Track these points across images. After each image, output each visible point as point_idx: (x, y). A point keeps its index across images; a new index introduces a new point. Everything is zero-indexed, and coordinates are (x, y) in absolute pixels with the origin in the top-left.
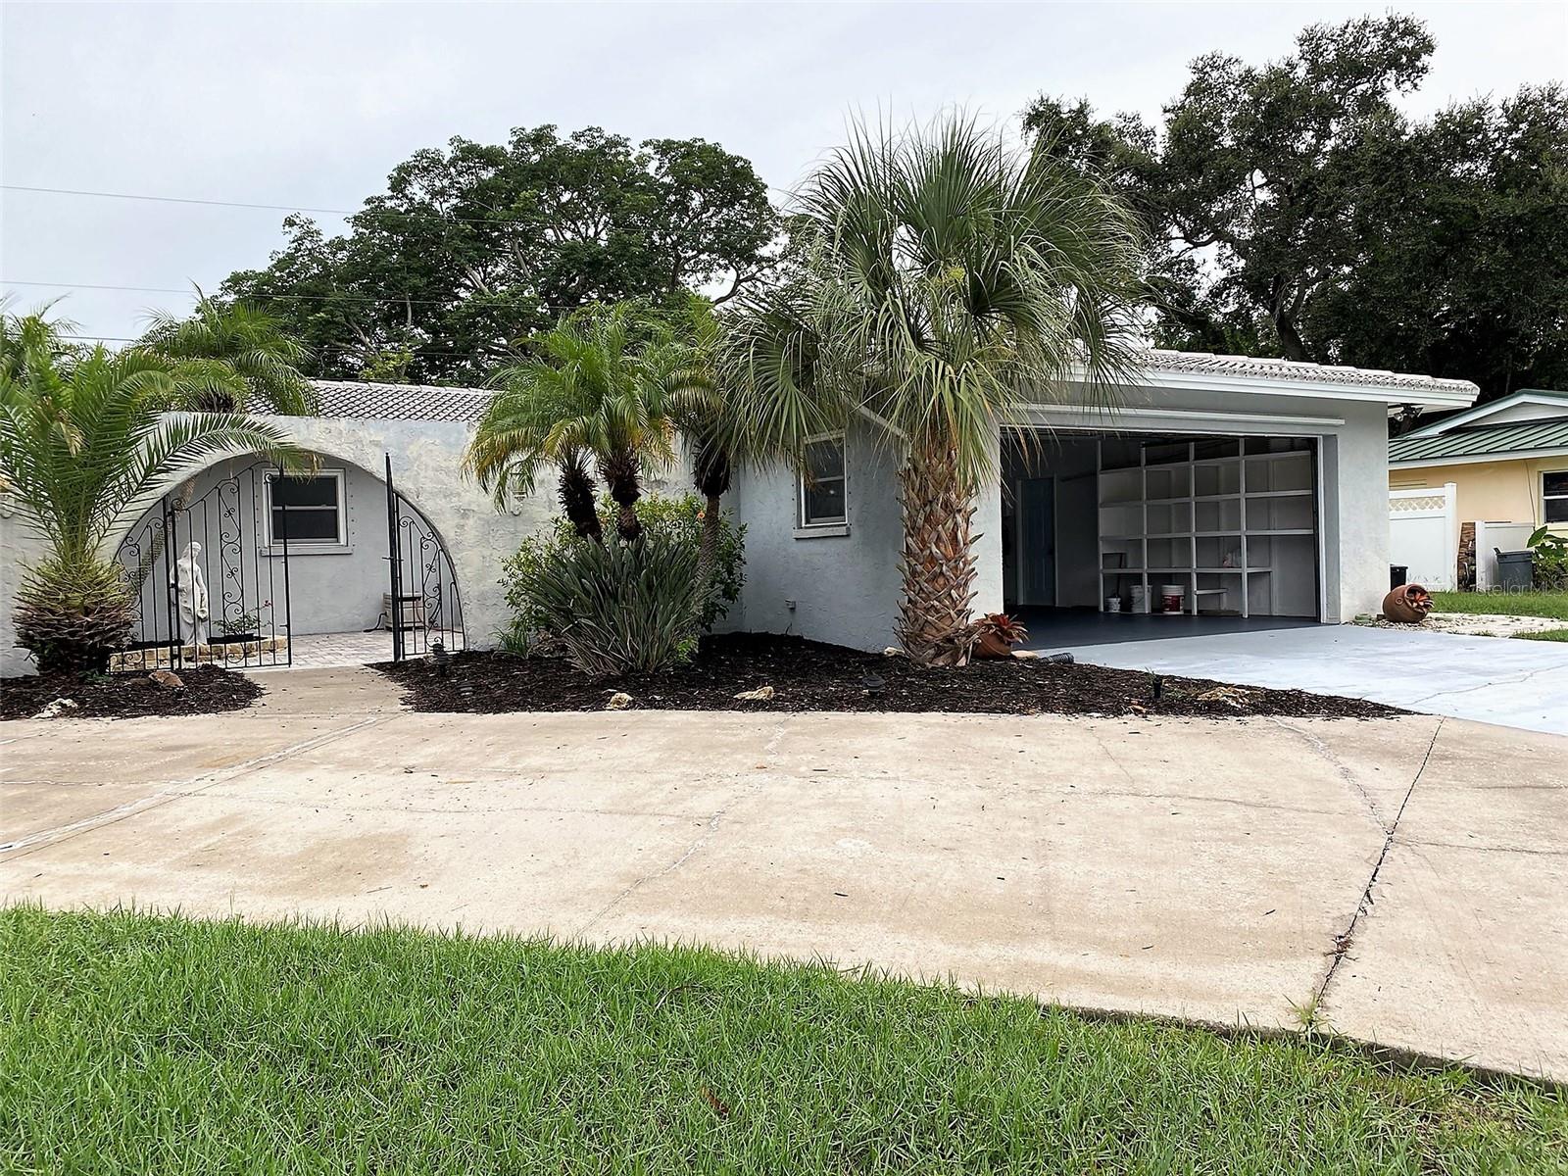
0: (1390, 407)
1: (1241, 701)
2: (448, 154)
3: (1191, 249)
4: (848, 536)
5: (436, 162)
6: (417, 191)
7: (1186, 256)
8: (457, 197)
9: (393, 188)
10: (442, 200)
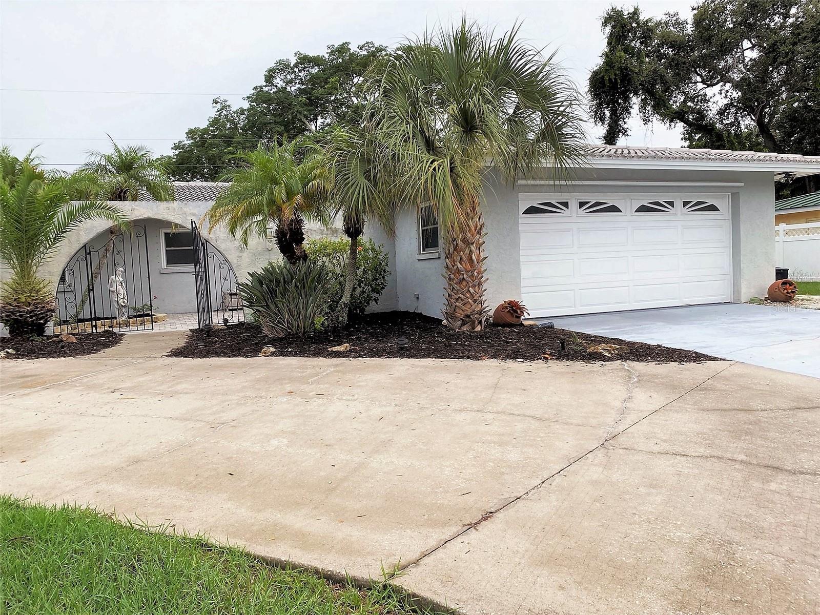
0: (777, 174)
1: (613, 352)
2: (293, 61)
3: (705, 88)
4: (439, 258)
5: (287, 66)
6: (279, 82)
7: (702, 93)
8: (299, 84)
9: (266, 81)
10: (291, 86)
